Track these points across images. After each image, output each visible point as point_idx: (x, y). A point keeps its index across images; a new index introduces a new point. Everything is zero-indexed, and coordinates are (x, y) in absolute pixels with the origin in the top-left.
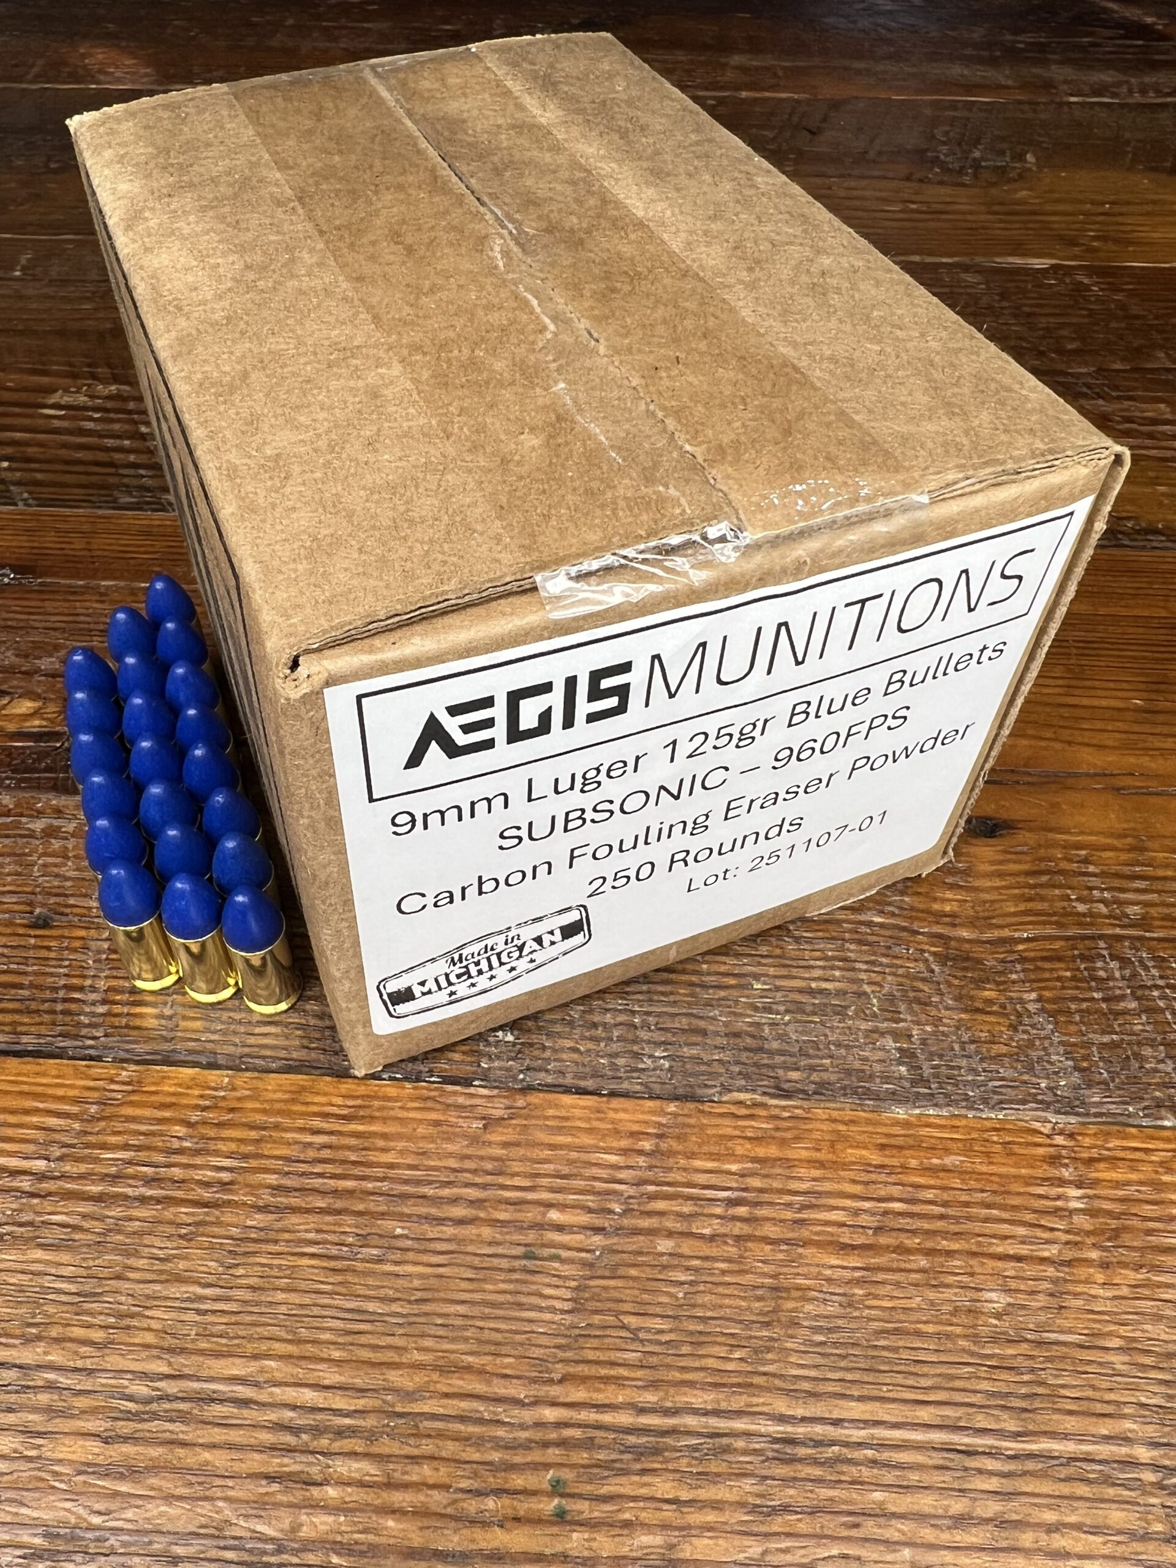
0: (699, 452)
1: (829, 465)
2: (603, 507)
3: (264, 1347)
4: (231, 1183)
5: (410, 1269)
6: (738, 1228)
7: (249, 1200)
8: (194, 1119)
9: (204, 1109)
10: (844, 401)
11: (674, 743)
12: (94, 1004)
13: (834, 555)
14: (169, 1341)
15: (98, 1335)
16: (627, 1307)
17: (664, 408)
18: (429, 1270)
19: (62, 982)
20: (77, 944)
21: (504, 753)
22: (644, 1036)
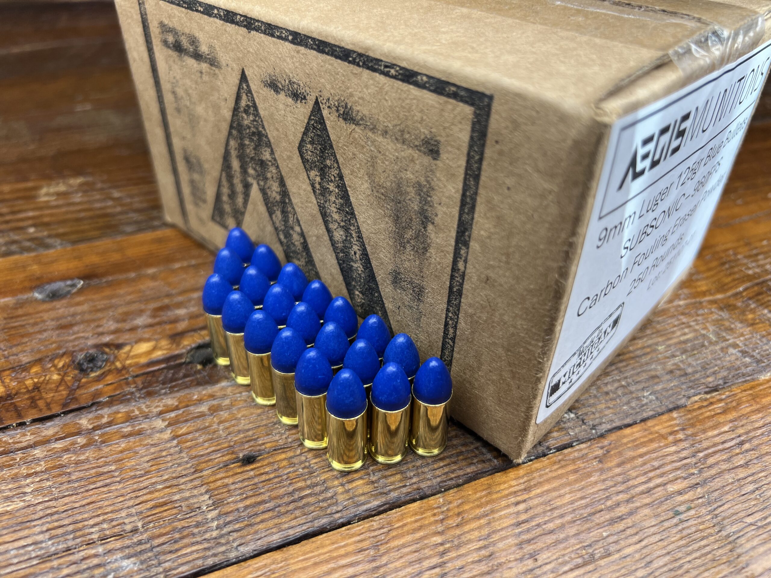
4: (493, 554)
5: (628, 550)
6: (753, 454)
7: (511, 557)
8: (440, 529)
9: (442, 521)
11: (681, 174)
16: (742, 514)
19: (291, 489)
20: (284, 463)
21: (646, 178)
22: (633, 388)
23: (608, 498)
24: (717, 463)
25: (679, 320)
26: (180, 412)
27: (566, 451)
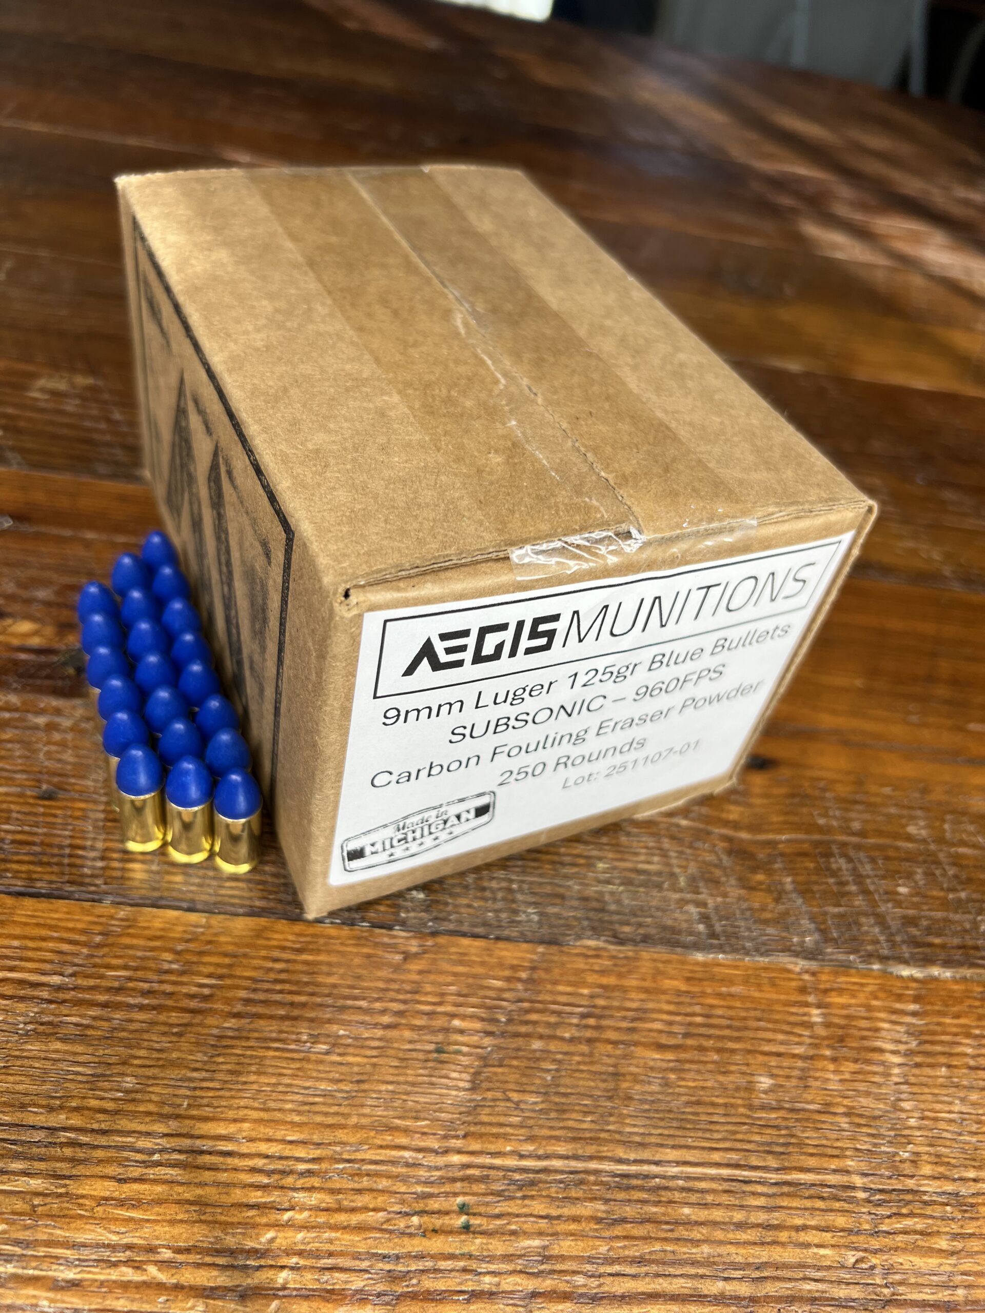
0: (611, 477)
1: (694, 494)
2: (549, 508)
3: (242, 1113)
4: (211, 996)
5: (351, 1059)
6: (589, 1034)
7: (227, 1008)
8: (179, 948)
9: (188, 941)
10: (701, 453)
11: (576, 675)
12: (94, 859)
13: (695, 554)
14: (167, 1110)
15: (110, 1106)
16: (511, 1086)
17: (585, 446)
18: (365, 1060)
19: (68, 842)
20: (79, 813)
21: (469, 671)
22: (520, 897)
23: (378, 999)
24: (534, 1023)
25: (658, 842)
26: (17, 715)
27: (378, 931)
